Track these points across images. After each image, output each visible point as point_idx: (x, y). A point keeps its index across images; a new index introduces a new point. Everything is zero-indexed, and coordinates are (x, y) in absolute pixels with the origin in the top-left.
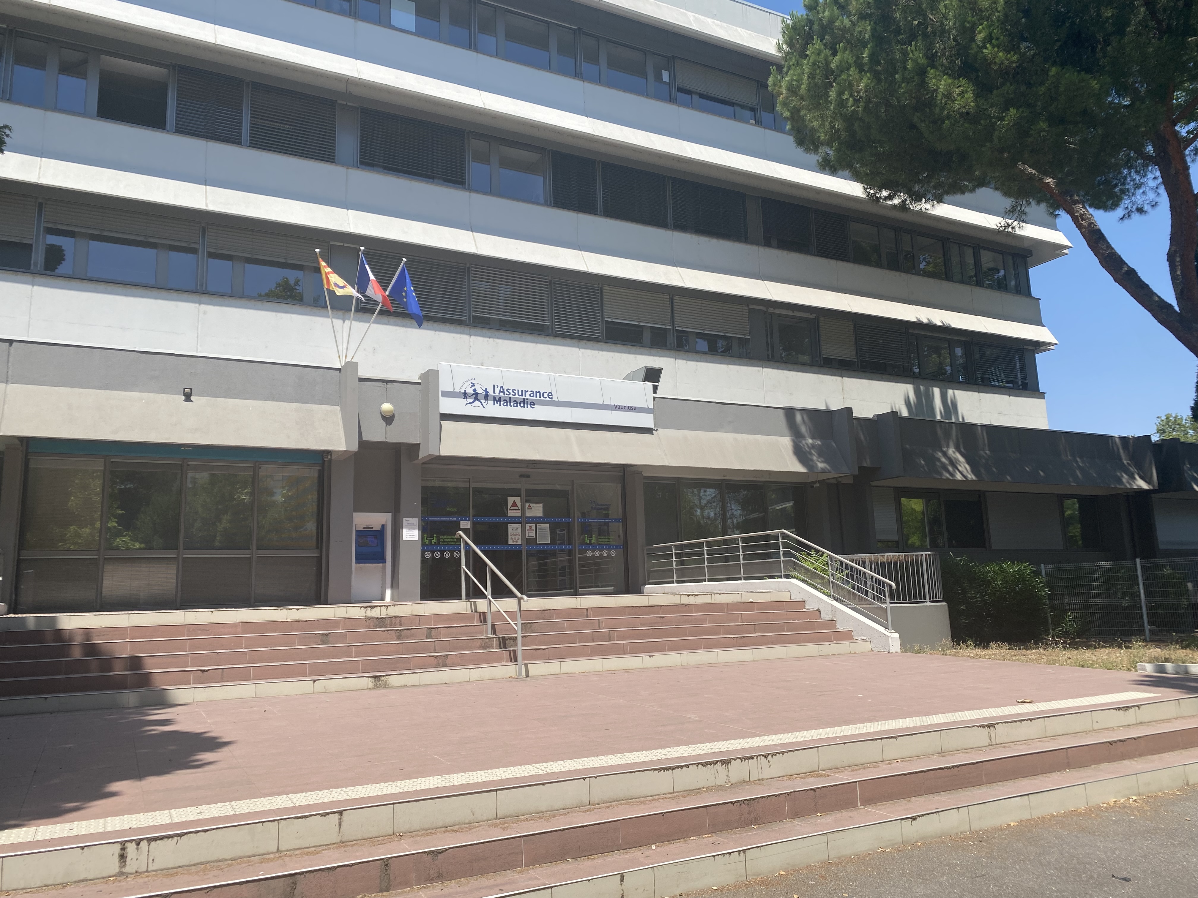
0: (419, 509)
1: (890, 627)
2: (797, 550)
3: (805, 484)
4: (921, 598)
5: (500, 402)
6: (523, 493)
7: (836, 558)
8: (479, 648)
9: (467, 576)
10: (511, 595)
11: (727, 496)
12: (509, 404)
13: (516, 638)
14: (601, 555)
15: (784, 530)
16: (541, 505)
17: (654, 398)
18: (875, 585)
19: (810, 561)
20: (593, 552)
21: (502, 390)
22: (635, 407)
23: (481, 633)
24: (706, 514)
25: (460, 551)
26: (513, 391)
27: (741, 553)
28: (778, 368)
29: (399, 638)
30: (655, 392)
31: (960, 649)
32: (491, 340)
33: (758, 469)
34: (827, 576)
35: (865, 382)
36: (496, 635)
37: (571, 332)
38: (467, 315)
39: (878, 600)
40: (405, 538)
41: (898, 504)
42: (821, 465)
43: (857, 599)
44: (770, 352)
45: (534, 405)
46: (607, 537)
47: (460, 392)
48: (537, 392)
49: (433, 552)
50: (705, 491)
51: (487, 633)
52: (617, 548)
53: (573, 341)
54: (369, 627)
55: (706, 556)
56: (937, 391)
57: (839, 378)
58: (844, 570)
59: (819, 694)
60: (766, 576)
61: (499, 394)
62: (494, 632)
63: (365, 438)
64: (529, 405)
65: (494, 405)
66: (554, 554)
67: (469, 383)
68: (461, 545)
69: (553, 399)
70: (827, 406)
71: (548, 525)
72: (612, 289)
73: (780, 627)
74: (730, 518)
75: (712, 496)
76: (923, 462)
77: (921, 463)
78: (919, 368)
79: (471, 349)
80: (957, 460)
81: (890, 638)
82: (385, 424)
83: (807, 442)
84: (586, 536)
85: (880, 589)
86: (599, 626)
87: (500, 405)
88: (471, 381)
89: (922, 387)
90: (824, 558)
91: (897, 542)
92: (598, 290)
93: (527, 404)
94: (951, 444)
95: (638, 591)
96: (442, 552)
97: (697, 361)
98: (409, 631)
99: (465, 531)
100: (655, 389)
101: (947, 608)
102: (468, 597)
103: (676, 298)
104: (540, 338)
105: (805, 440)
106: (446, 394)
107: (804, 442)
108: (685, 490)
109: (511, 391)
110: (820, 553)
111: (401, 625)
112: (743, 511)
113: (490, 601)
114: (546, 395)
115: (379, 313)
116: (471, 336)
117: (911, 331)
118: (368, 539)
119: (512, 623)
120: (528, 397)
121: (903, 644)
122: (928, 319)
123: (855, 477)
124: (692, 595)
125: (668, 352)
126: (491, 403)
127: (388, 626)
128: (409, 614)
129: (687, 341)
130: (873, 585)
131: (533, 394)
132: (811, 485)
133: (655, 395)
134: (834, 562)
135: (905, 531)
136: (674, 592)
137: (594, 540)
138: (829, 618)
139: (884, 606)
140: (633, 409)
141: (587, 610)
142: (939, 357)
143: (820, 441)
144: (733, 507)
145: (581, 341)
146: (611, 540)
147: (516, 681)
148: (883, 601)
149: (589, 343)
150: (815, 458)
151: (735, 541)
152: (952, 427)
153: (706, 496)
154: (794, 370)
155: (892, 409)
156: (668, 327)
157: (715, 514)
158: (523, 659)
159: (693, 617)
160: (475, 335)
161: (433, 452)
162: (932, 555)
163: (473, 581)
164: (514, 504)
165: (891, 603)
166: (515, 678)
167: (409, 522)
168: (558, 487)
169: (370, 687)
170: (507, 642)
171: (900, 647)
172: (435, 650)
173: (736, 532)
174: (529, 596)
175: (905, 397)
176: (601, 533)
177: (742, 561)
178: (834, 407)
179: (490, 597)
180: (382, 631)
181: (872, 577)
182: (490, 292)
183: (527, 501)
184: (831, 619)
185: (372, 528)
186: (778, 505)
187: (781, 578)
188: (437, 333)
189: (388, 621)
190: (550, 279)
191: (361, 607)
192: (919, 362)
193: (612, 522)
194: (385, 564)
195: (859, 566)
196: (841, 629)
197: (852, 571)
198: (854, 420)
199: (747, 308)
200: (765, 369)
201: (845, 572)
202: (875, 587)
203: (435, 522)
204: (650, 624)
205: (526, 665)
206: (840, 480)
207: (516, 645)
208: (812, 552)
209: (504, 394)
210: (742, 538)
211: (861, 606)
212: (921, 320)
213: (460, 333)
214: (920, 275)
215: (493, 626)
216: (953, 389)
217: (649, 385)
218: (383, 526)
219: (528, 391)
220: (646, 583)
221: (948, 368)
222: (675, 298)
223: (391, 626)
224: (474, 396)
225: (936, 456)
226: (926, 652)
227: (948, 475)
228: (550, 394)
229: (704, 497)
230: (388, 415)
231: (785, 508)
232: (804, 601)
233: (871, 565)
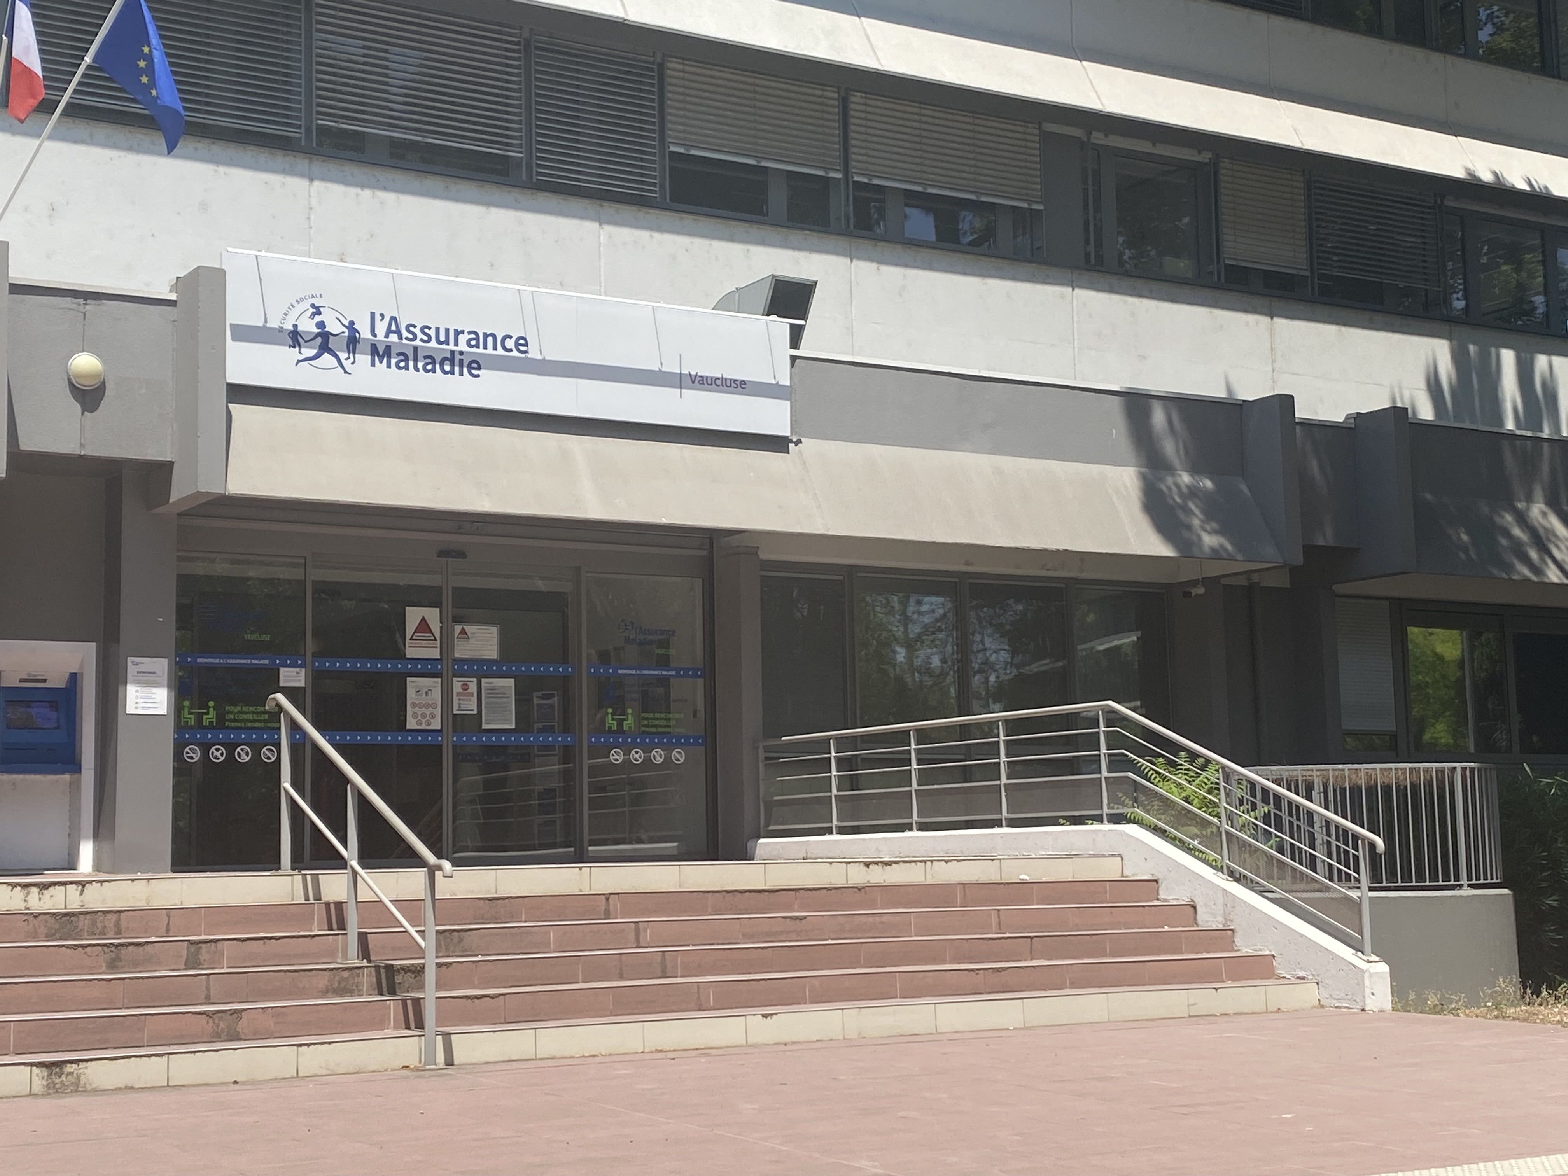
0: (170, 633)
1: (1368, 947)
2: (1142, 752)
3: (1169, 586)
4: (1446, 878)
5: (389, 357)
6: (447, 598)
7: (1239, 774)
8: (325, 993)
9: (296, 811)
10: (411, 859)
11: (973, 614)
12: (411, 363)
13: (423, 967)
14: (647, 761)
15: (1111, 703)
16: (494, 631)
17: (794, 359)
18: (1334, 843)
19: (1175, 782)
20: (627, 753)
21: (393, 328)
22: (743, 382)
23: (332, 954)
24: (918, 662)
25: (278, 746)
26: (422, 330)
27: (1003, 758)
28: (1111, 290)
29: (112, 966)
30: (795, 343)
31: (1541, 1005)
32: (368, 192)
33: (1053, 546)
34: (1215, 820)
35: (1330, 330)
36: (369, 961)
37: (578, 180)
38: (303, 123)
39: (1340, 880)
40: (131, 709)
41: (1400, 641)
42: (1210, 541)
43: (1289, 879)
44: (1091, 248)
45: (479, 368)
46: (663, 716)
47: (281, 330)
48: (486, 336)
49: (206, 747)
50: (919, 603)
51: (345, 956)
52: (687, 743)
53: (585, 203)
54: (35, 937)
55: (914, 765)
56: (1508, 357)
57: (1264, 320)
58: (1259, 804)
59: (1185, 1110)
60: (1062, 817)
61: (387, 336)
62: (365, 952)
63: (27, 444)
64: (465, 370)
65: (373, 365)
66: (524, 756)
67: (306, 305)
68: (279, 729)
69: (530, 355)
70: (1229, 390)
71: (511, 682)
72: (687, 68)
73: (1094, 945)
74: (980, 671)
75: (937, 615)
76: (1465, 538)
77: (1460, 539)
78: (1466, 297)
79: (312, 217)
80: (1551, 532)
81: (1366, 975)
82: (78, 408)
83: (1179, 480)
84: (610, 710)
85: (1347, 853)
86: (638, 940)
87: (389, 366)
88: (314, 301)
89: (1472, 348)
90: (1210, 774)
91: (1394, 737)
92: (652, 70)
93: (461, 366)
94: (1538, 493)
95: (743, 854)
96: (231, 747)
97: (906, 266)
98: (141, 949)
99: (293, 694)
100: (796, 339)
101: (1510, 903)
102: (298, 863)
103: (856, 98)
104: (496, 193)
105: (1173, 475)
106: (244, 333)
107: (1170, 480)
108: (868, 599)
109: (417, 331)
110: (1201, 761)
111: (119, 933)
112: (1014, 653)
113: (355, 873)
114: (510, 344)
115: (64, 113)
116: (312, 180)
117: (1450, 202)
118: (34, 711)
119: (412, 931)
120: (463, 346)
121: (1398, 991)
122: (1495, 174)
123: (1294, 571)
124: (877, 863)
125: (831, 241)
126: (364, 359)
127: (86, 935)
128: (142, 904)
129: (882, 211)
130: (1329, 843)
131: (476, 339)
132: (1184, 589)
133: (795, 352)
134: (1235, 783)
135: (1416, 711)
136: (830, 855)
137: (629, 722)
138: (1216, 923)
139: (1354, 894)
140: (739, 386)
141: (608, 899)
142: (1518, 270)
143: (1212, 480)
144: (988, 645)
145: (606, 204)
146: (673, 723)
147: (419, 1077)
148: (1353, 883)
149: (628, 211)
150: (1196, 522)
151: (989, 728)
152: (1542, 447)
153: (920, 613)
154: (1152, 296)
155: (1394, 400)
156: (832, 175)
157: (944, 661)
158: (440, 1022)
159: (878, 919)
160: (323, 179)
161: (209, 486)
162: (1479, 770)
163: (313, 824)
164: (424, 626)
165: (1371, 889)
166: (417, 1069)
167: (142, 668)
168: (541, 585)
169: (35, 1090)
170: (398, 979)
171: (1390, 998)
172: (208, 997)
173: (992, 706)
174: (456, 863)
175: (1428, 367)
176: (647, 703)
177: (1004, 780)
178: (1248, 392)
179: (354, 863)
180: (67, 947)
181: (1328, 822)
182: (364, 64)
183: (457, 620)
184: (1221, 927)
185: (44, 681)
186: (1102, 640)
187: (1102, 822)
188: (222, 169)
189: (84, 923)
190: (526, 34)
191: (14, 885)
192: (1465, 283)
193: (678, 675)
194: (76, 776)
195: (1297, 794)
196: (1246, 951)
197: (1278, 806)
198: (1298, 428)
199: (1037, 132)
200: (1077, 291)
201: (1263, 809)
202: (1334, 849)
203: (212, 668)
204: (770, 936)
205: (447, 1036)
206: (1255, 578)
207: (421, 987)
208: (1182, 759)
209: (400, 338)
210: (1007, 721)
211: (1299, 895)
212: (1477, 174)
213: (284, 172)
214: (1475, 57)
215: (363, 938)
216: (1549, 353)
217: (781, 326)
218: (74, 678)
219: (462, 332)
220: (762, 834)
221: (1539, 299)
222: (853, 99)
223: (92, 934)
224: (319, 340)
225: (1498, 521)
226: (1454, 1012)
227: (1527, 572)
228: (522, 342)
229: (915, 617)
230: (88, 384)
231: (1118, 647)
232: (1156, 881)
233: (1326, 793)
